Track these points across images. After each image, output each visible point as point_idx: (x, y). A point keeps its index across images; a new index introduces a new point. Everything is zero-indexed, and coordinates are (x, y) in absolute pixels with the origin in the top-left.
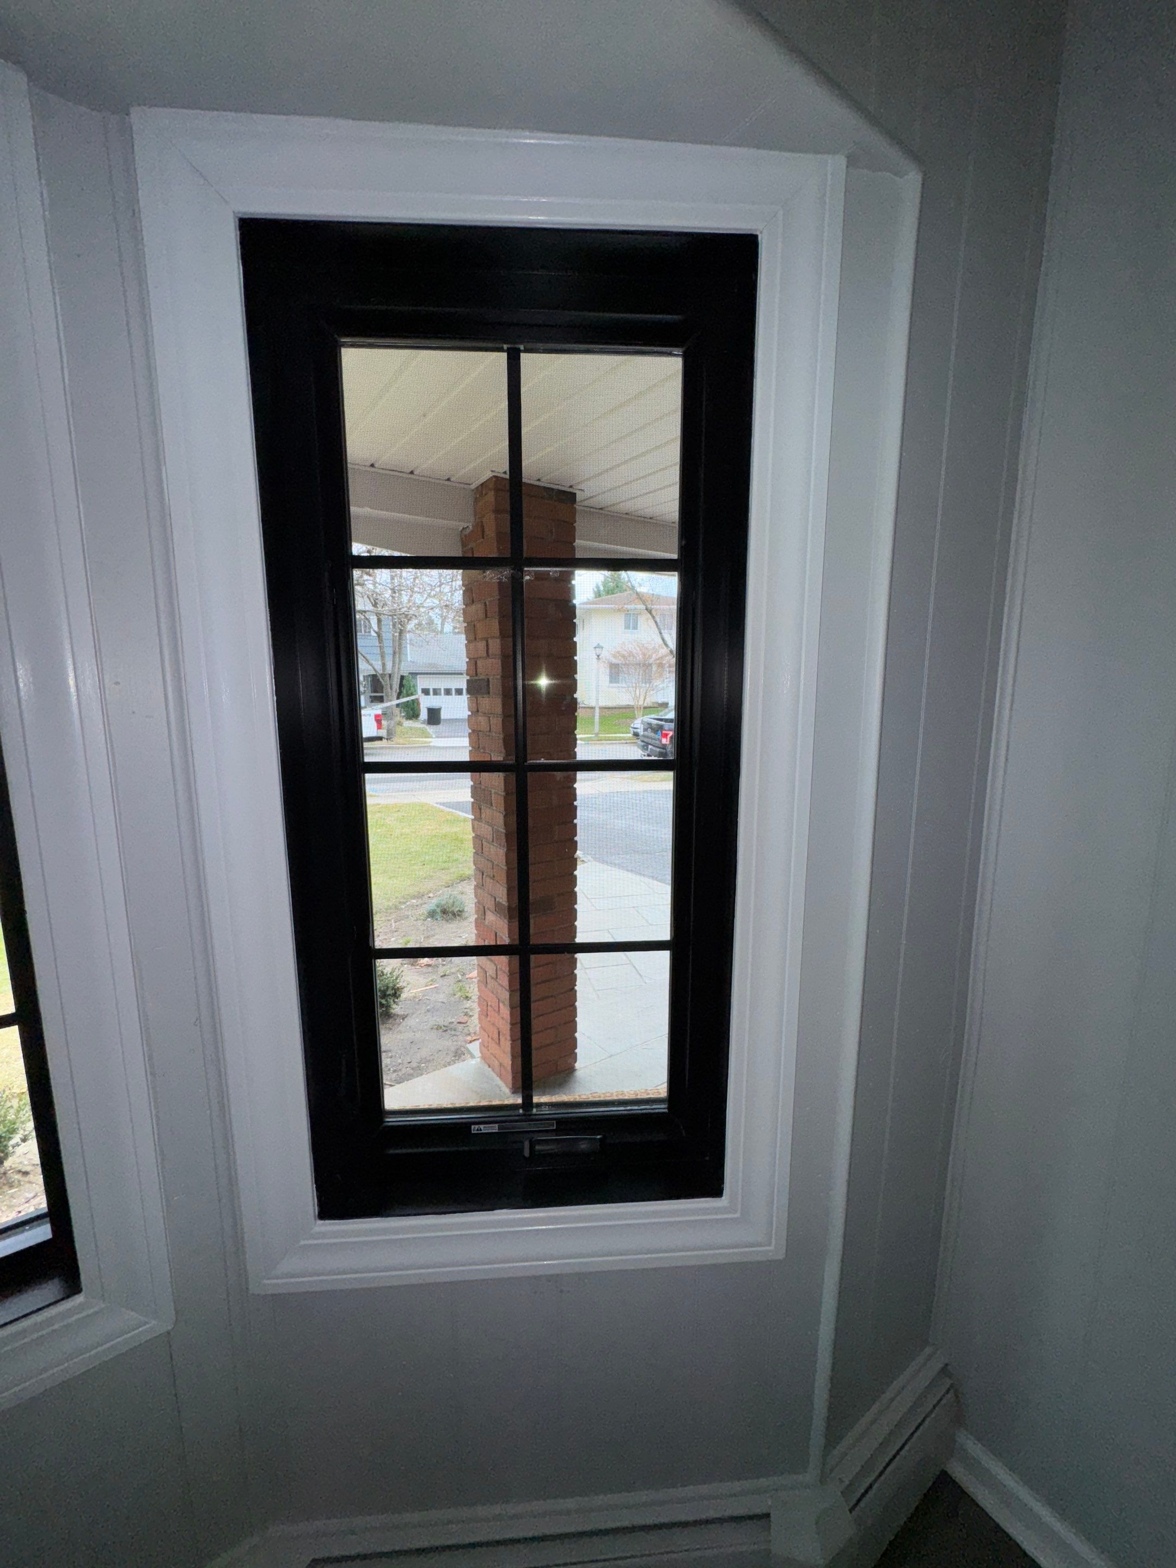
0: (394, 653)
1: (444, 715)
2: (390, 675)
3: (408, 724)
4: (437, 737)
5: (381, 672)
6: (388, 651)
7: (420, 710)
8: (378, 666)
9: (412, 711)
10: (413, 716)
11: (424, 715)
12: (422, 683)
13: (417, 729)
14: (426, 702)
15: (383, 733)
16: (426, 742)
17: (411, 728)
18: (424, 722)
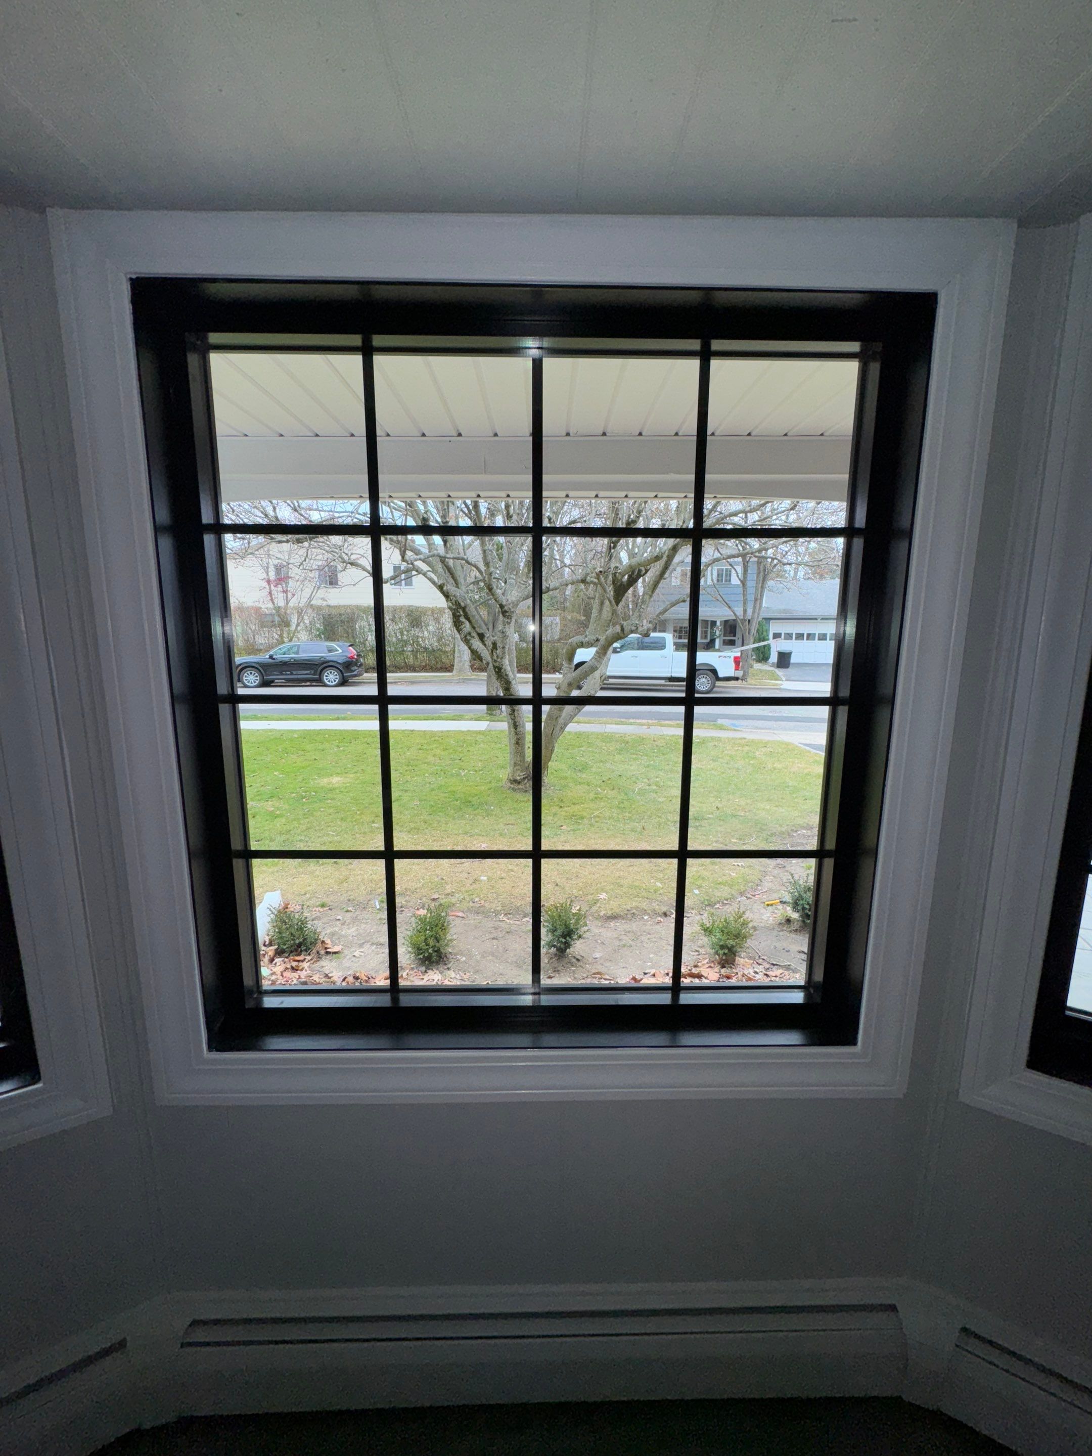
0: (756, 600)
1: (793, 660)
2: (749, 621)
3: (758, 666)
4: (787, 680)
5: (742, 617)
6: (751, 598)
7: (770, 654)
8: (739, 611)
9: (762, 655)
10: (763, 659)
11: (774, 658)
12: (774, 628)
13: (767, 672)
14: (777, 647)
15: (740, 674)
16: (777, 685)
17: (761, 671)
18: (773, 665)
